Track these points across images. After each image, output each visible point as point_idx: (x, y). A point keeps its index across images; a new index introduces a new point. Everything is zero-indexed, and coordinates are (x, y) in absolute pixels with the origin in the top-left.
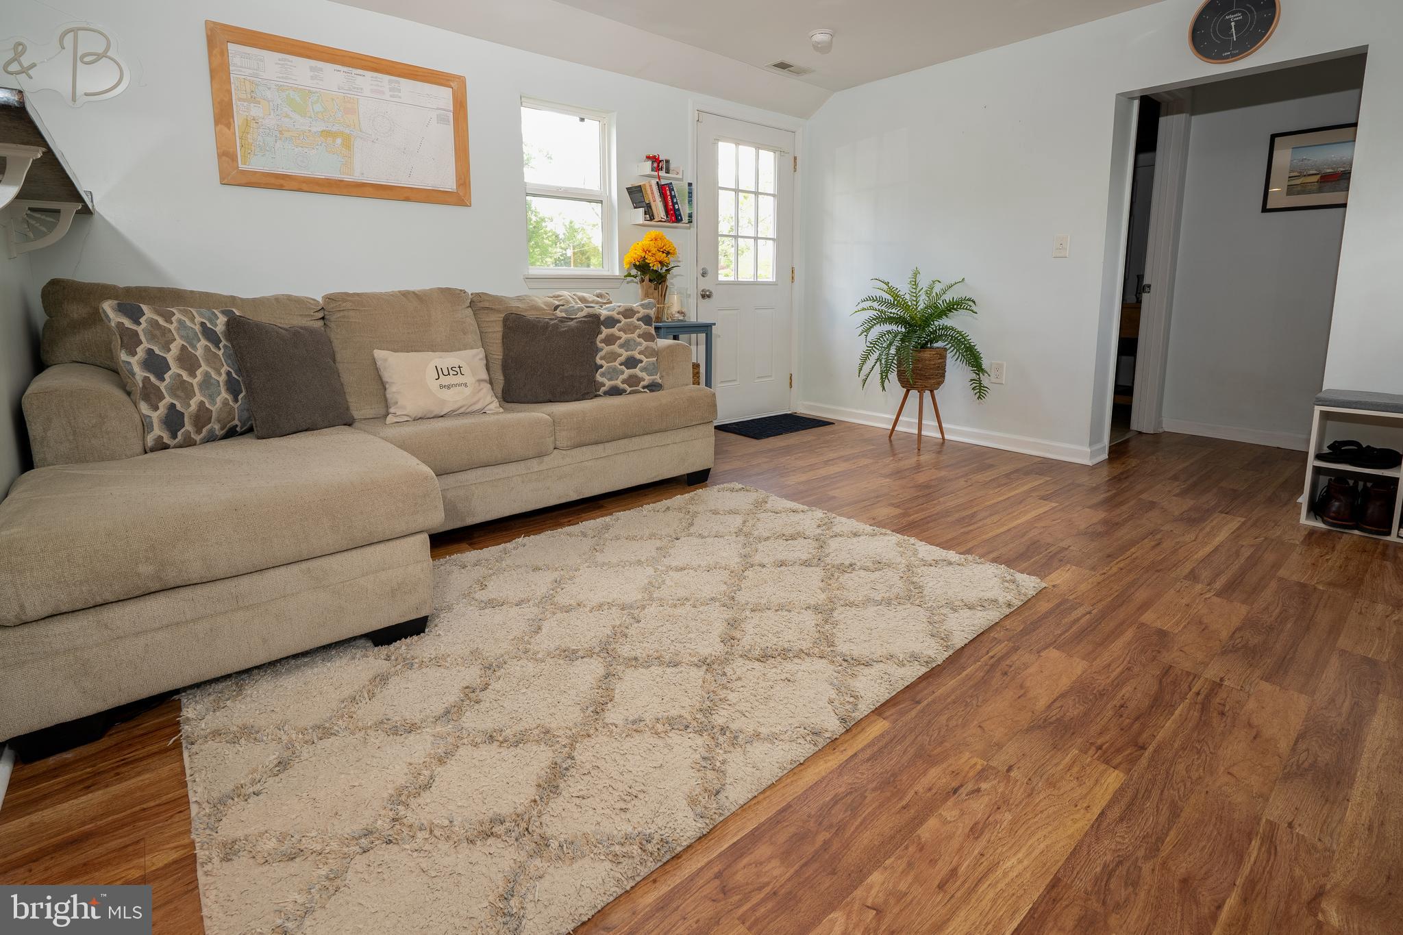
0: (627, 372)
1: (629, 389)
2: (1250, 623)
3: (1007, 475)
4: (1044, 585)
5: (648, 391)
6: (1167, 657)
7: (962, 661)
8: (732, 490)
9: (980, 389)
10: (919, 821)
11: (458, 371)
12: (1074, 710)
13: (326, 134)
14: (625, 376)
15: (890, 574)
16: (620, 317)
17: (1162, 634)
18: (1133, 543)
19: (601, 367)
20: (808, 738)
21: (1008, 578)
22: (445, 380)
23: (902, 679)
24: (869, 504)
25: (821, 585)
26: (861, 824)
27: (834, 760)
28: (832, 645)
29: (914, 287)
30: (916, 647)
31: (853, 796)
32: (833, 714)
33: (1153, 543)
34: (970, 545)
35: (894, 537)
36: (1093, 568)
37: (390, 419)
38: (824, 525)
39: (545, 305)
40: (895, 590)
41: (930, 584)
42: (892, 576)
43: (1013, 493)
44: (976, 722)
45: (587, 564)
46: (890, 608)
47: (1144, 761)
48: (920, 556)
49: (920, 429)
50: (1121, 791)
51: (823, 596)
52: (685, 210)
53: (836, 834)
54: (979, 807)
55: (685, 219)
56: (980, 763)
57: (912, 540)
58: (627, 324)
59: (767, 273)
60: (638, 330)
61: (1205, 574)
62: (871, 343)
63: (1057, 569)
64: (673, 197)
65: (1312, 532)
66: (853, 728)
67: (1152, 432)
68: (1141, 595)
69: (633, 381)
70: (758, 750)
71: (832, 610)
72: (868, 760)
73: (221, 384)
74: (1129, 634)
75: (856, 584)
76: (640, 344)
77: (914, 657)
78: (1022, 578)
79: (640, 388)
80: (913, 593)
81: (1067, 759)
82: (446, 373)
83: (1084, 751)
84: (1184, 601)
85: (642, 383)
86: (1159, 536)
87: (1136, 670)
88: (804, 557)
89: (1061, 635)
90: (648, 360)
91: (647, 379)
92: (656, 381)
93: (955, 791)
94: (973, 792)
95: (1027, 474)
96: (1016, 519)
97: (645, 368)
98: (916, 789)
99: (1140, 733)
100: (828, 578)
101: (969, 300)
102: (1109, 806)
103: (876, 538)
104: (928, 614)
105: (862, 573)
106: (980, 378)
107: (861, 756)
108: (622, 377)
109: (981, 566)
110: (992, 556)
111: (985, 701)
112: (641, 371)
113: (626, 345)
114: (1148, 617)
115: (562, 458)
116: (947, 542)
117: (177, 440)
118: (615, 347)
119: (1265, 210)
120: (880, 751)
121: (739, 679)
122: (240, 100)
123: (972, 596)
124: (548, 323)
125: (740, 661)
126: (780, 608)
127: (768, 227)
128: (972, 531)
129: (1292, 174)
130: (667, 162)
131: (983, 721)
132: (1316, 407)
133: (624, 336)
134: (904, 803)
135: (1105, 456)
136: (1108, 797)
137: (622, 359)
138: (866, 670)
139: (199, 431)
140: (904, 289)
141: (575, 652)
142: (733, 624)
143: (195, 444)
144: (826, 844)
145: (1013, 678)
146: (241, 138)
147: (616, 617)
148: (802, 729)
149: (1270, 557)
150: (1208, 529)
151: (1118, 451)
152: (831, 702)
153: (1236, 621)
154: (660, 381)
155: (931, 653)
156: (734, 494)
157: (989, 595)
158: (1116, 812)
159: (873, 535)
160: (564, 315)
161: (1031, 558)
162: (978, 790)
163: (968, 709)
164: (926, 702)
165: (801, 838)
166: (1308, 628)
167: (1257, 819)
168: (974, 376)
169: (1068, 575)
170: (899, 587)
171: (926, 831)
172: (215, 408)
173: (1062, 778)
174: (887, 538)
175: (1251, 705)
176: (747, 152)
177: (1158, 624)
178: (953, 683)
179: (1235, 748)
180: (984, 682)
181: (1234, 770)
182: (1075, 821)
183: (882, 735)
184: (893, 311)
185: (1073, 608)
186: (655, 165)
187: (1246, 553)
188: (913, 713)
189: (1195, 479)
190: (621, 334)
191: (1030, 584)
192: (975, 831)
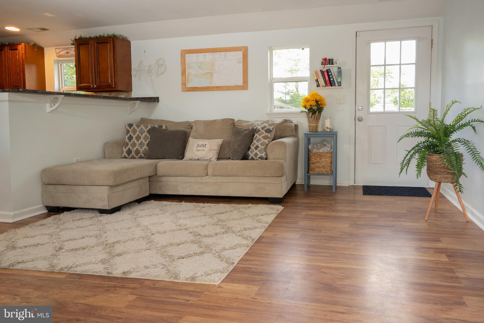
11: (204, 146)
13: (206, 74)
22: (198, 148)
37: (184, 159)
73: (145, 144)
82: (200, 146)
92: (262, 156)
117: (129, 157)
122: (188, 68)
139: (137, 155)
143: (135, 158)
146: (187, 79)
172: (141, 150)
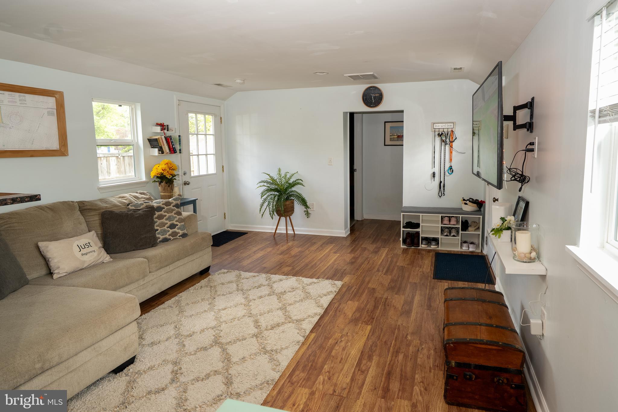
0: (171, 231)
1: (172, 238)
2: (392, 281)
3: (321, 246)
4: (343, 283)
5: (181, 238)
6: (376, 295)
7: (328, 311)
8: (224, 273)
9: (308, 214)
10: (331, 352)
11: (88, 245)
12: (358, 315)
14: (170, 233)
15: (298, 291)
16: (164, 206)
17: (374, 289)
18: (362, 263)
19: (158, 230)
20: (297, 344)
21: (333, 284)
23: (314, 321)
24: (279, 267)
25: (278, 301)
26: (318, 358)
27: (305, 347)
28: (291, 318)
29: (280, 176)
30: (315, 311)
31: (313, 353)
32: (300, 336)
33: (367, 262)
34: (318, 275)
35: (294, 278)
36: (354, 274)
38: (268, 279)
39: (119, 203)
40: (302, 296)
41: (311, 292)
42: (299, 292)
43: (325, 253)
44: (336, 326)
45: (184, 318)
46: (303, 302)
47: (374, 321)
48: (305, 283)
49: (287, 231)
50: (371, 329)
51: (280, 304)
52: (177, 147)
53: (313, 362)
54: (343, 344)
55: (178, 151)
56: (340, 335)
57: (301, 278)
58: (167, 209)
59: (212, 170)
60: (174, 211)
61: (381, 269)
62: (264, 199)
63: (345, 277)
64: (172, 142)
65: (404, 249)
66: (307, 338)
67: (361, 220)
68: (367, 279)
69: (174, 234)
70: (285, 352)
71: (286, 308)
72: (314, 344)
74: (366, 291)
75: (289, 297)
76: (176, 217)
77: (316, 314)
78: (336, 282)
79: (177, 237)
80: (308, 296)
81: (359, 327)
82: (83, 247)
83: (362, 324)
84: (377, 278)
85: (179, 235)
86: (368, 259)
87: (369, 300)
88: (268, 293)
89: (350, 297)
90: (180, 224)
91: (181, 232)
93: (337, 343)
94: (341, 341)
95: (327, 244)
96: (329, 263)
97: (179, 228)
98: (328, 346)
99: (372, 316)
100: (279, 298)
101: (300, 180)
102: (369, 333)
103: (288, 280)
104: (314, 301)
105: (289, 293)
106: (307, 210)
107: (311, 344)
108: (168, 233)
109: (324, 281)
110: (326, 277)
111: (337, 320)
112: (178, 229)
113: (169, 219)
114: (370, 285)
115: (153, 276)
116: (311, 276)
118: (164, 220)
119: (385, 145)
120: (316, 341)
121: (268, 336)
123: (325, 292)
124: (127, 213)
125: (265, 332)
126: (268, 312)
127: (211, 149)
128: (317, 270)
129: (391, 135)
130: (168, 126)
131: (338, 325)
132: (401, 213)
133: (168, 215)
134: (326, 350)
135: (349, 232)
136: (369, 332)
137: (168, 225)
138: (304, 322)
140: (276, 177)
141: (206, 347)
142: (256, 321)
144: (312, 365)
145: (342, 312)
147: (211, 332)
148: (294, 343)
149: (395, 260)
150: (380, 254)
151: (353, 229)
152: (298, 333)
153: (389, 281)
154: (186, 232)
155: (319, 312)
156: (225, 274)
157: (329, 290)
158: (371, 334)
159: (287, 279)
160: (133, 208)
161: (337, 275)
162: (342, 341)
163: (333, 323)
164: (322, 325)
165: (305, 366)
166: (404, 278)
167: (396, 325)
168: (305, 210)
169: (348, 278)
170: (303, 295)
171: (333, 353)
173: (359, 331)
174: (292, 279)
175: (394, 301)
176: (200, 117)
177: (372, 287)
178: (327, 318)
179: (391, 312)
180: (335, 315)
181: (392, 317)
182: (363, 339)
183: (314, 337)
184: (273, 186)
185: (352, 288)
186: (162, 128)
187: (390, 260)
188: (320, 329)
189: (375, 237)
190: (166, 214)
191: (339, 284)
192: (344, 349)
